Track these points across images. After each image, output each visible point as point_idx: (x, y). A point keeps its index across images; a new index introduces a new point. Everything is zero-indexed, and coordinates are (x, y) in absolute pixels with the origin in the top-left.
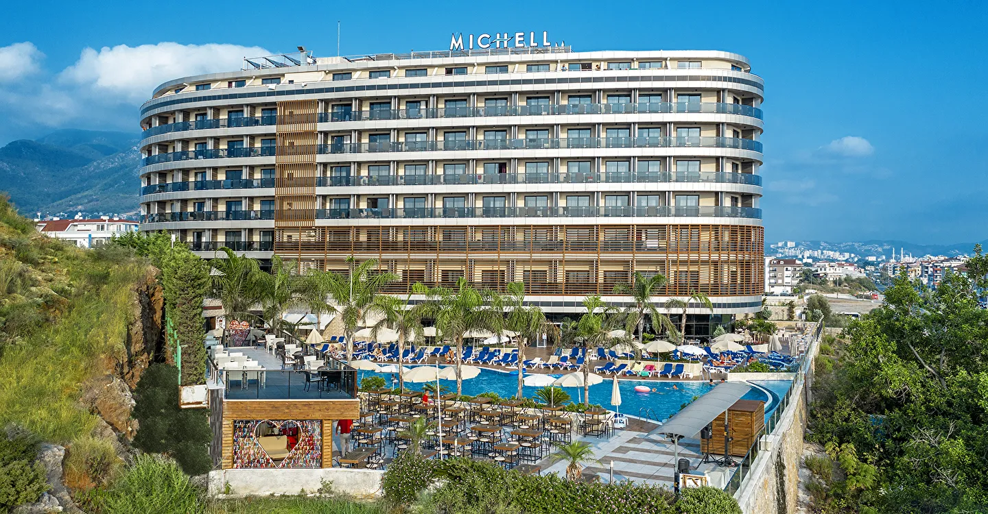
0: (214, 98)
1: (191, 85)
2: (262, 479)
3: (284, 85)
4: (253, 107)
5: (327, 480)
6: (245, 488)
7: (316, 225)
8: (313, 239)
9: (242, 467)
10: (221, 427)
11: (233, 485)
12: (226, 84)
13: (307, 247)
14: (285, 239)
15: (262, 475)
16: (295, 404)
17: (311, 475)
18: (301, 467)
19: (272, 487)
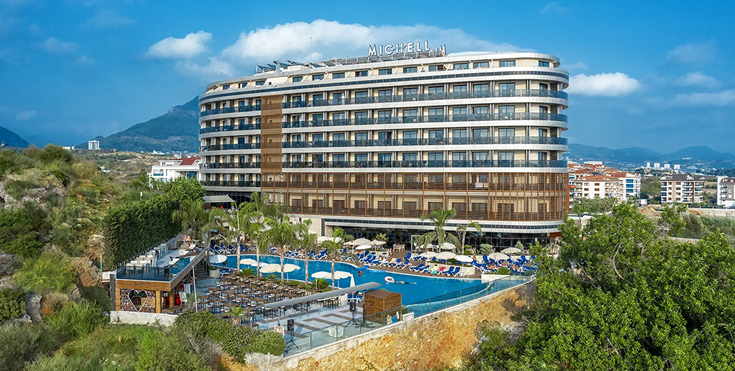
0: (232, 94)
1: (221, 85)
2: (132, 316)
3: (266, 86)
4: (251, 99)
5: (158, 319)
6: (125, 320)
7: (283, 172)
8: (282, 180)
9: (124, 310)
10: (115, 292)
11: (121, 318)
12: (237, 85)
13: (279, 185)
14: (268, 180)
15: (132, 315)
16: (144, 282)
17: (151, 316)
18: (147, 312)
19: (136, 320)
